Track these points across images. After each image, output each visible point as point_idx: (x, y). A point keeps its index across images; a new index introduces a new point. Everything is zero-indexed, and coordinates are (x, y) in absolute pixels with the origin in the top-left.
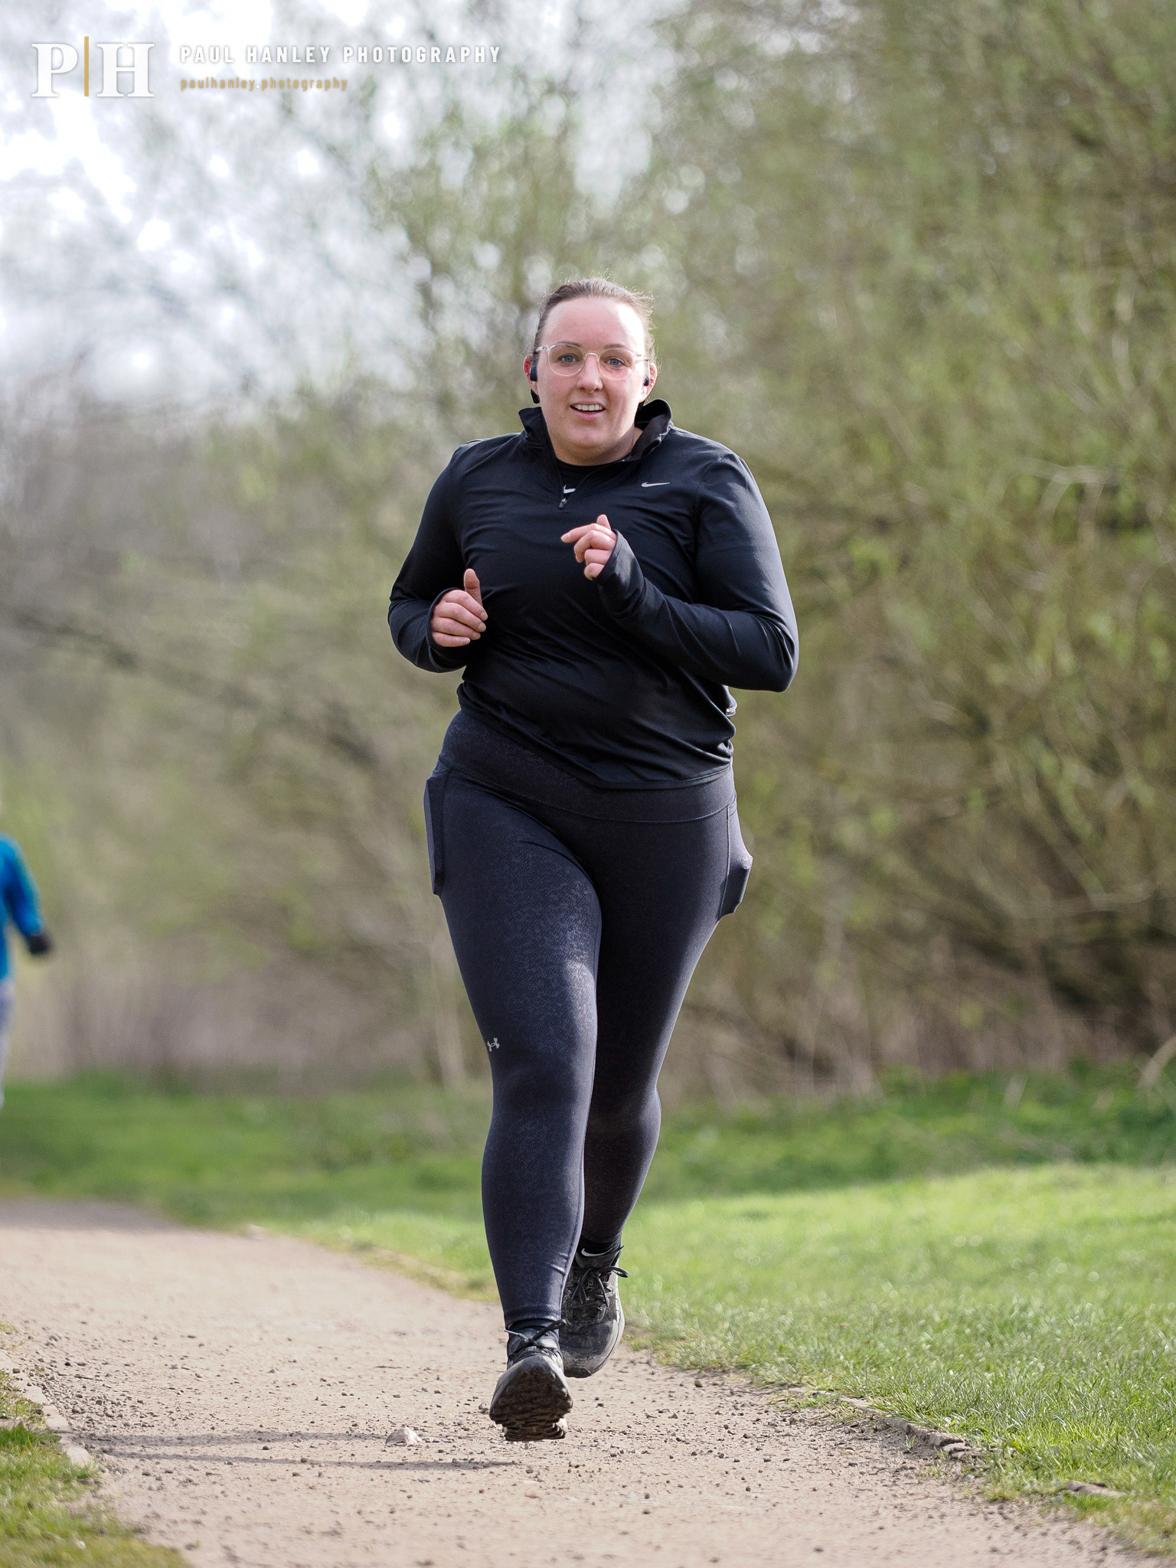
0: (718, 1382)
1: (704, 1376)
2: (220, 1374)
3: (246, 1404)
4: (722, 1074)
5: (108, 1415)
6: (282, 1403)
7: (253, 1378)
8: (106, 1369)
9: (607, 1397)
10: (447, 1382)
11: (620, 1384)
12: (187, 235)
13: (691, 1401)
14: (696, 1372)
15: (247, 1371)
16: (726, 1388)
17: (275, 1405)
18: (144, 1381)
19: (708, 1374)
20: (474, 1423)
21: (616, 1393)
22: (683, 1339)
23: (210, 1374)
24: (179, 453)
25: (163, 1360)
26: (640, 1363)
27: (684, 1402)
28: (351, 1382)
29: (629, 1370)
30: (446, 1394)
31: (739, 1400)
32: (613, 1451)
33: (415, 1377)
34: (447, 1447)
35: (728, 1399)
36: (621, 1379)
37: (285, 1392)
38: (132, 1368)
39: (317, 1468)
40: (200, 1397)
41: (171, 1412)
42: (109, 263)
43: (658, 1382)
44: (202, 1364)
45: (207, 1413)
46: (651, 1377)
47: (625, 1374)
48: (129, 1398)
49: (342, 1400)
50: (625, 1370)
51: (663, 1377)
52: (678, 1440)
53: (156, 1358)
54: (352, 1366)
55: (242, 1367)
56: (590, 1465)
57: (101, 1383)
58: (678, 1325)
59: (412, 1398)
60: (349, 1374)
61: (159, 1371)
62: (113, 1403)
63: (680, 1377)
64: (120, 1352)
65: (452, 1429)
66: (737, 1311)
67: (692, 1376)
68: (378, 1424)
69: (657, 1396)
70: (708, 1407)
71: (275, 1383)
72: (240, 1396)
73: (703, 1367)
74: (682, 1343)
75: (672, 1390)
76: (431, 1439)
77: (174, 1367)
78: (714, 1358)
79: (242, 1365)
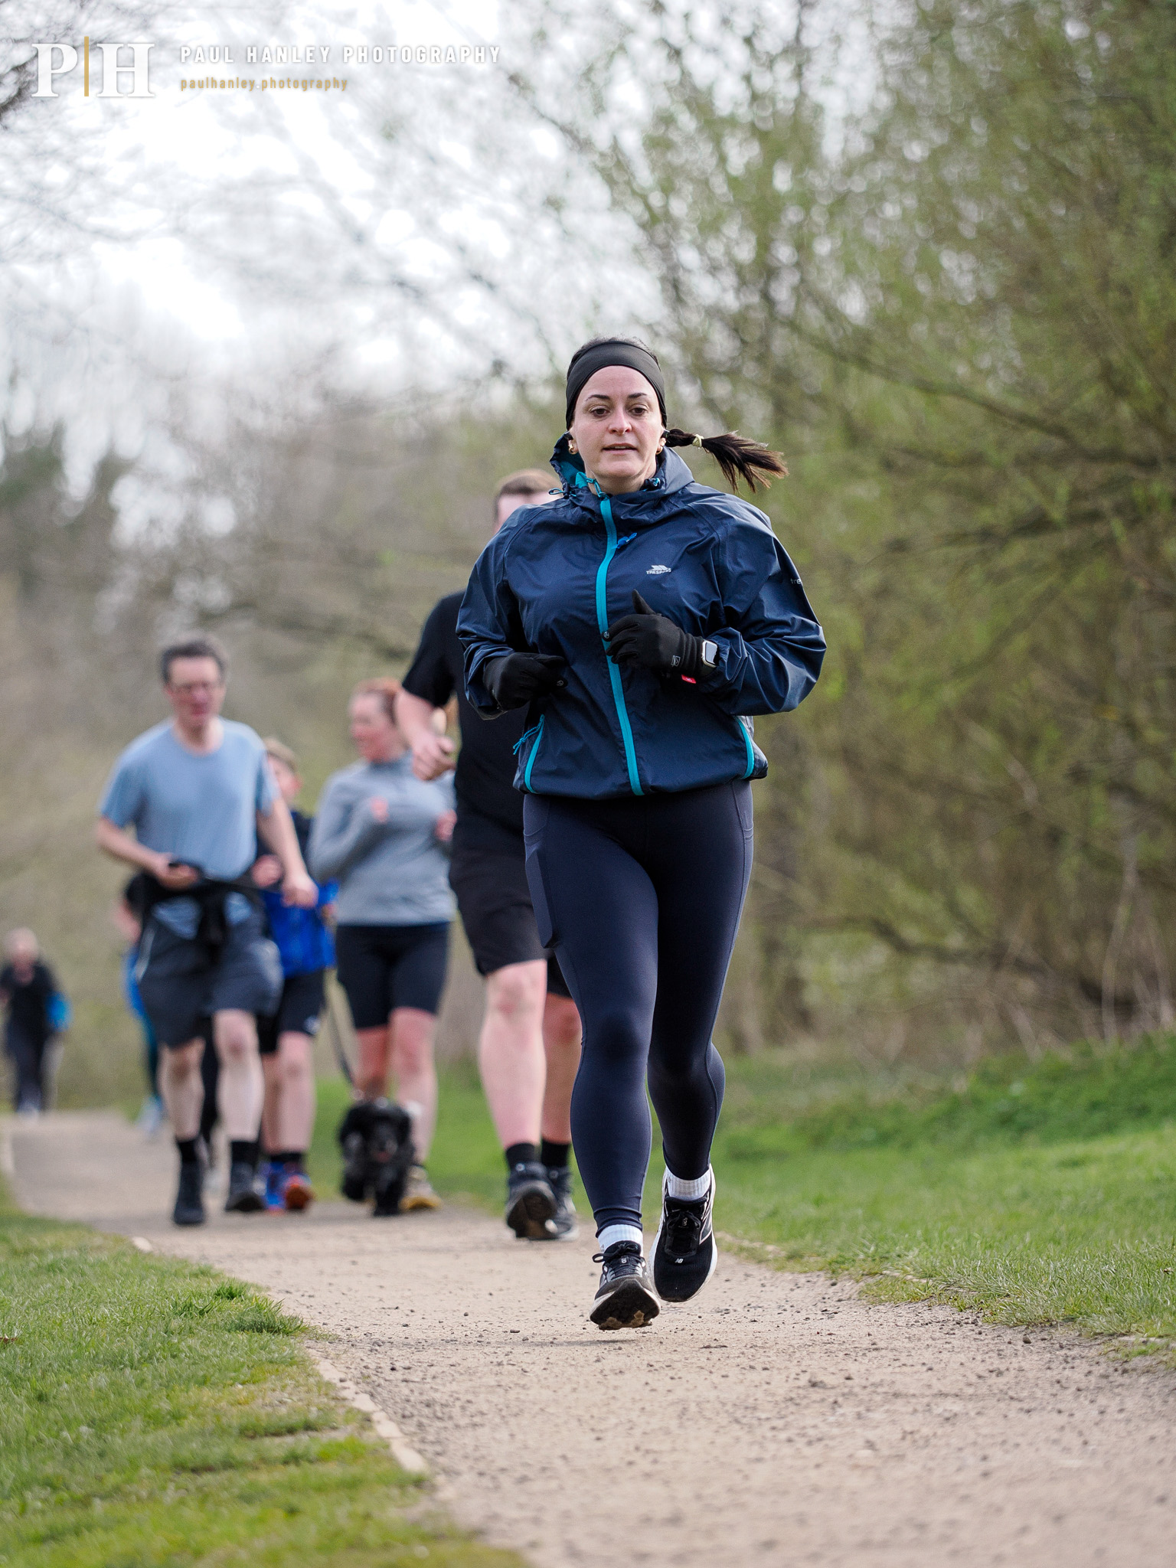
0: (1046, 1337)
1: (1032, 1332)
2: (546, 1367)
3: (575, 1395)
4: (1023, 1021)
5: (439, 1418)
6: (612, 1393)
7: (580, 1369)
8: (433, 1371)
9: (936, 1360)
10: (775, 1358)
11: (947, 1346)
12: (428, 224)
13: (1020, 1358)
14: (1024, 1327)
15: (573, 1363)
16: (1056, 1342)
17: (605, 1394)
18: (471, 1380)
19: (1037, 1330)
20: (805, 1397)
21: (945, 1355)
22: (1008, 1295)
23: (536, 1368)
24: (432, 441)
25: (488, 1358)
26: (967, 1323)
27: (1014, 1360)
28: (679, 1365)
29: (956, 1331)
30: (774, 1370)
31: (1069, 1353)
32: (947, 1415)
33: (741, 1355)
34: (779, 1423)
35: (1057, 1353)
36: (949, 1341)
37: (613, 1380)
38: (458, 1368)
39: (650, 1457)
40: (529, 1392)
41: (501, 1410)
42: (350, 256)
43: (986, 1341)
44: (528, 1359)
45: (536, 1408)
46: (978, 1336)
47: (952, 1336)
48: (458, 1399)
49: (670, 1384)
50: (952, 1332)
51: (990, 1337)
52: (1012, 1398)
53: (481, 1356)
54: (677, 1349)
55: (567, 1359)
56: (926, 1431)
57: (428, 1386)
58: (1003, 1283)
59: (741, 1377)
60: (675, 1357)
61: (486, 1369)
62: (442, 1405)
63: (1009, 1335)
64: (445, 1352)
65: (783, 1405)
66: (1059, 1265)
67: (1020, 1332)
68: (708, 1406)
69: (987, 1356)
70: (1038, 1362)
71: (602, 1371)
72: (568, 1388)
73: (1029, 1322)
74: (1007, 1300)
75: (1001, 1348)
76: (763, 1416)
77: (500, 1364)
78: (1041, 1313)
79: (567, 1356)
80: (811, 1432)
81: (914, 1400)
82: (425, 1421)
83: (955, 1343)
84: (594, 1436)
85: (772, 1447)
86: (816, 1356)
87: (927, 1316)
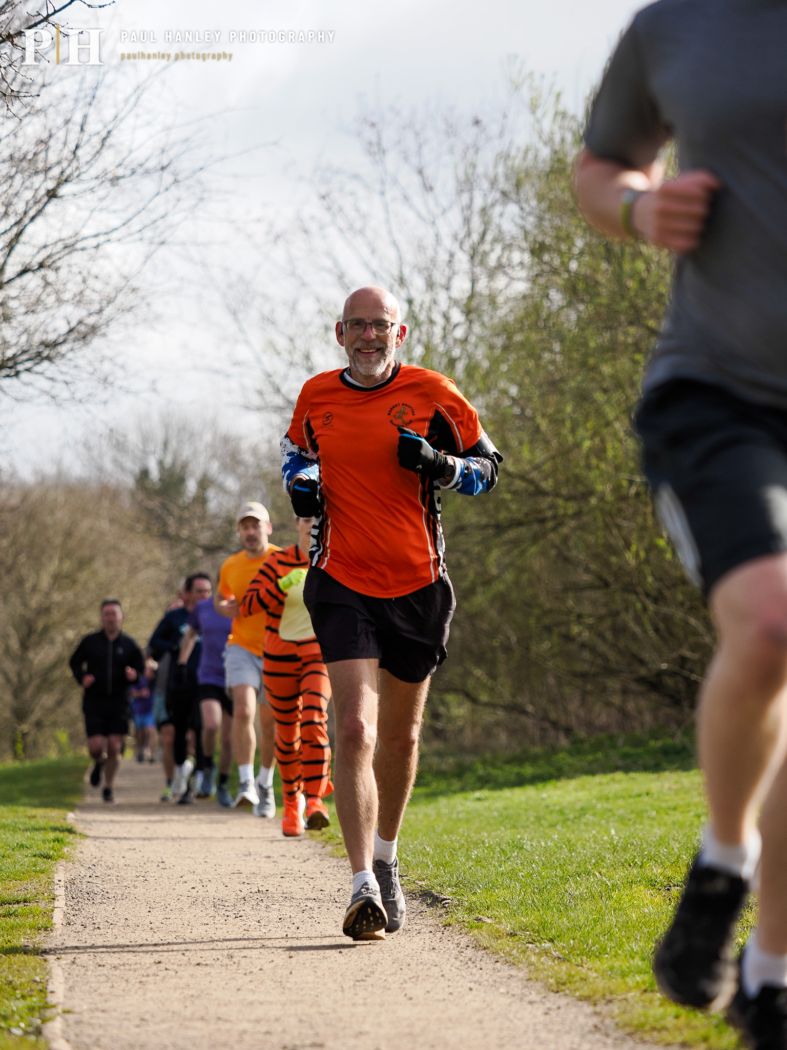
80: (242, 913)
81: (294, 901)
82: (81, 900)
83: (338, 876)
84: (149, 909)
85: (218, 918)
86: (276, 879)
87: (341, 863)
